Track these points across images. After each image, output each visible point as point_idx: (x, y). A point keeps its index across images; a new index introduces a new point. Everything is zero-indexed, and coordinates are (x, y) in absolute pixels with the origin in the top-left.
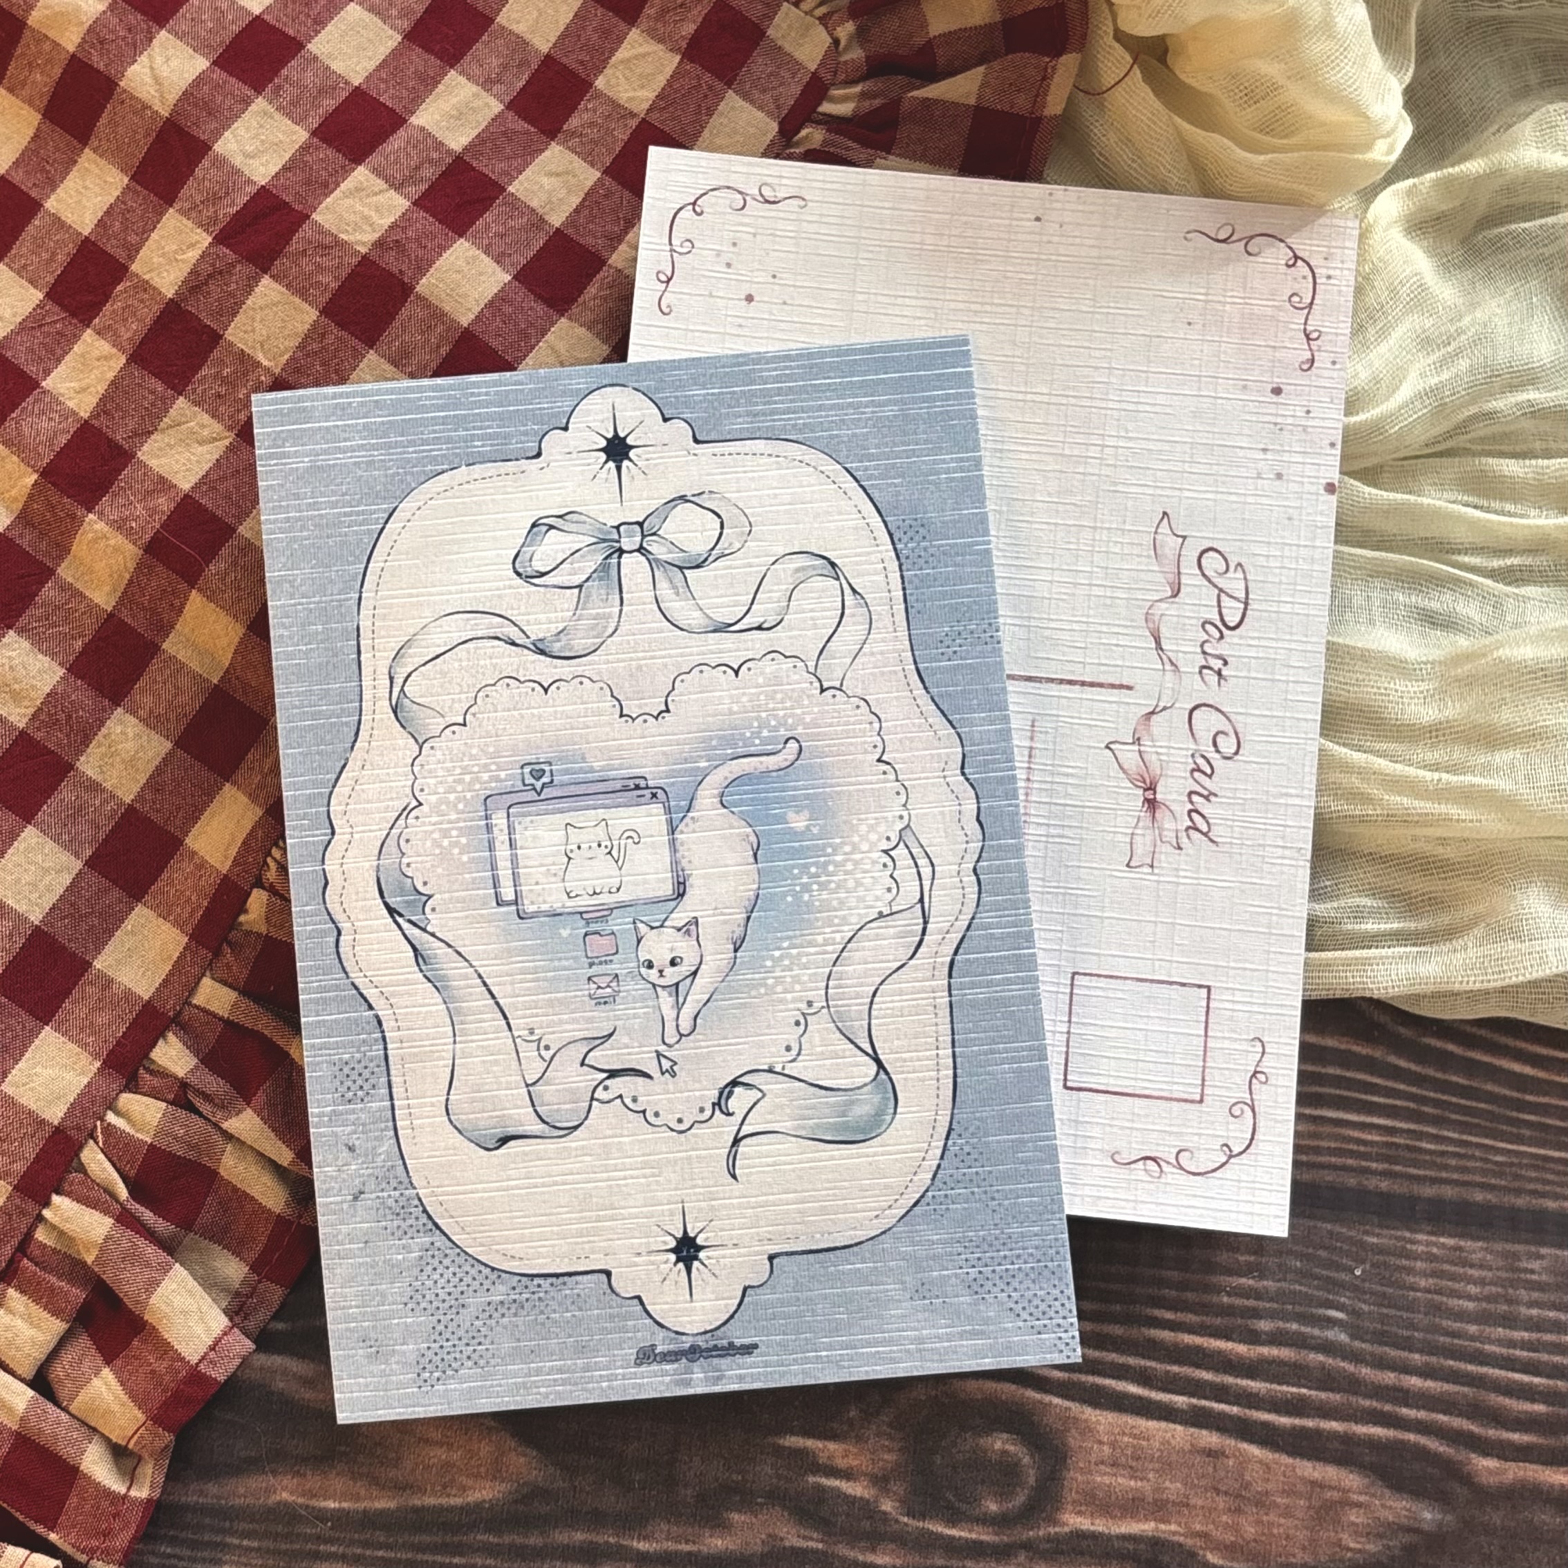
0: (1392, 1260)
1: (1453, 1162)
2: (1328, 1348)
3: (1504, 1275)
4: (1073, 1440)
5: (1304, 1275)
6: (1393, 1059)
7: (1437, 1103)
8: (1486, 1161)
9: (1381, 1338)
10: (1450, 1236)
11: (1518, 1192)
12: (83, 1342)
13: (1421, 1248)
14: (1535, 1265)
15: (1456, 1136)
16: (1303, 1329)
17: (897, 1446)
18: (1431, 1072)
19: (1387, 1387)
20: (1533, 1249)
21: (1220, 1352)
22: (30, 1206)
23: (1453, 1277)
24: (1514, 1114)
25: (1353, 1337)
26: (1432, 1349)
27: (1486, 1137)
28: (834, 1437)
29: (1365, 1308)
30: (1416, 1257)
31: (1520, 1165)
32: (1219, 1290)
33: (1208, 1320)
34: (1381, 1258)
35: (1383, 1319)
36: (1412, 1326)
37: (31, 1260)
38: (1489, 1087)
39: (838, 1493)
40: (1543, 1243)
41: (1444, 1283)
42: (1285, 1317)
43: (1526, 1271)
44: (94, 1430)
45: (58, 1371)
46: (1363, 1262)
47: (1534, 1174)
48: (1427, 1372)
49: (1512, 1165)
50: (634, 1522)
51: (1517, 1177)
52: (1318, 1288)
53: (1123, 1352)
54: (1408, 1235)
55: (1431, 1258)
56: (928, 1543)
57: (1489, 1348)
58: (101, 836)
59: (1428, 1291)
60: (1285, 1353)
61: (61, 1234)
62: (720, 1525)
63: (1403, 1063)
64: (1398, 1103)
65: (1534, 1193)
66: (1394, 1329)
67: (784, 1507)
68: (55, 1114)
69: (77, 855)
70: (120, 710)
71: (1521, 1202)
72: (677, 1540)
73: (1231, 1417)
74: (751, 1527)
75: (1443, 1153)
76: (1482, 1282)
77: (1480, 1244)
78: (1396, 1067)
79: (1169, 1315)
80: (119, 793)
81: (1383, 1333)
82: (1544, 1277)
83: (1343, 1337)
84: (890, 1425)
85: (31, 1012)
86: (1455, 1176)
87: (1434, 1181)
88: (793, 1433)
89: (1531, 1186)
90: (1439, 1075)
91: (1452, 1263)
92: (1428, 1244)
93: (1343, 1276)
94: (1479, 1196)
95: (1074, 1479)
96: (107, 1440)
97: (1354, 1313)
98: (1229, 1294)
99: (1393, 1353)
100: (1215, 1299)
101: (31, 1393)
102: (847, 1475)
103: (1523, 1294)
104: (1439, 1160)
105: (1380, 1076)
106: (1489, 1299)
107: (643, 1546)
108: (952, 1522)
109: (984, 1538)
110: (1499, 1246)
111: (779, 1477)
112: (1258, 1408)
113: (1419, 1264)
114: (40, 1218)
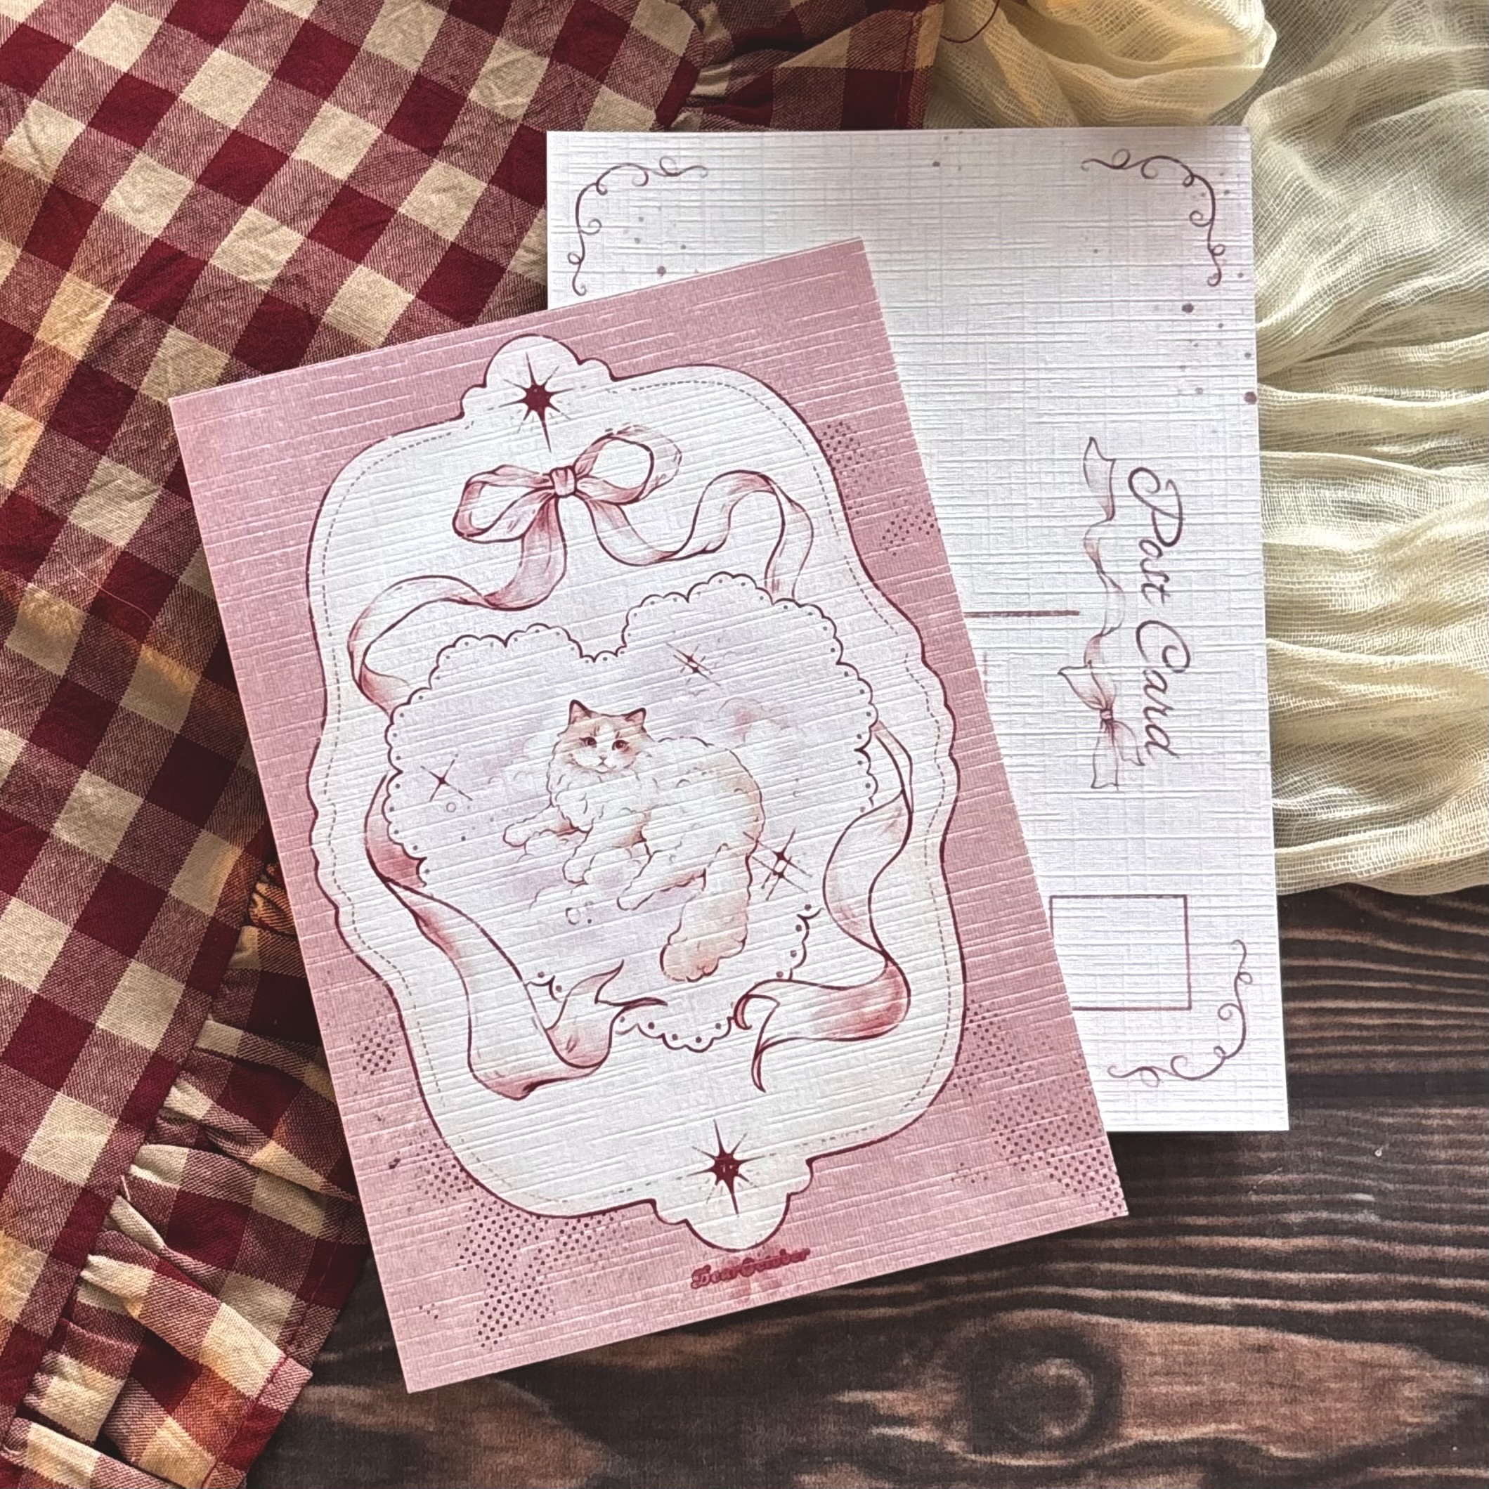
0: (1411, 1138)
1: (1455, 1034)
2: (1359, 1231)
4: (1125, 1356)
5: (1326, 1164)
6: (1381, 943)
7: (1431, 980)
9: (1410, 1214)
10: (1463, 1106)
13: (1436, 1122)
15: (1453, 1009)
16: (1333, 1216)
17: (954, 1386)
18: (1419, 949)
19: (1421, 1261)
21: (1255, 1250)
22: (69, 1271)
23: (1473, 1146)
25: (1383, 1217)
26: (1461, 1218)
27: (1484, 1005)
28: (891, 1386)
29: (1391, 1187)
30: (1431, 1130)
32: (1246, 1189)
33: (1241, 1220)
34: (1399, 1137)
35: (1410, 1195)
36: (1440, 1199)
38: (1479, 957)
39: (902, 1441)
41: (1463, 1152)
42: (1314, 1207)
46: (1382, 1143)
48: (1459, 1241)
52: (1342, 1174)
53: (1162, 1264)
54: (1421, 1111)
55: (1447, 1130)
56: (998, 1476)
58: (86, 898)
59: (1450, 1162)
60: (1318, 1242)
61: (104, 1293)
63: (1392, 946)
64: (1393, 985)
66: (1422, 1204)
67: (852, 1462)
68: (80, 1176)
69: (65, 920)
73: (1274, 1311)
75: (1444, 1028)
78: (1387, 951)
79: (1201, 1221)
80: (98, 854)
81: (1412, 1209)
83: (1374, 1218)
84: (945, 1367)
85: (42, 1080)
86: (1459, 1048)
87: (1438, 1055)
88: (850, 1389)
90: (1428, 952)
91: (1468, 1132)
92: (1443, 1117)
93: (1364, 1159)
94: (1484, 1064)
95: (1132, 1393)
97: (1380, 1193)
98: (1256, 1192)
99: (1423, 1227)
100: (1243, 1199)
102: (911, 1421)
104: (1441, 1035)
105: (1372, 961)
108: (1019, 1452)
111: (843, 1433)
112: (1299, 1299)
113: (1437, 1138)
114: (80, 1281)
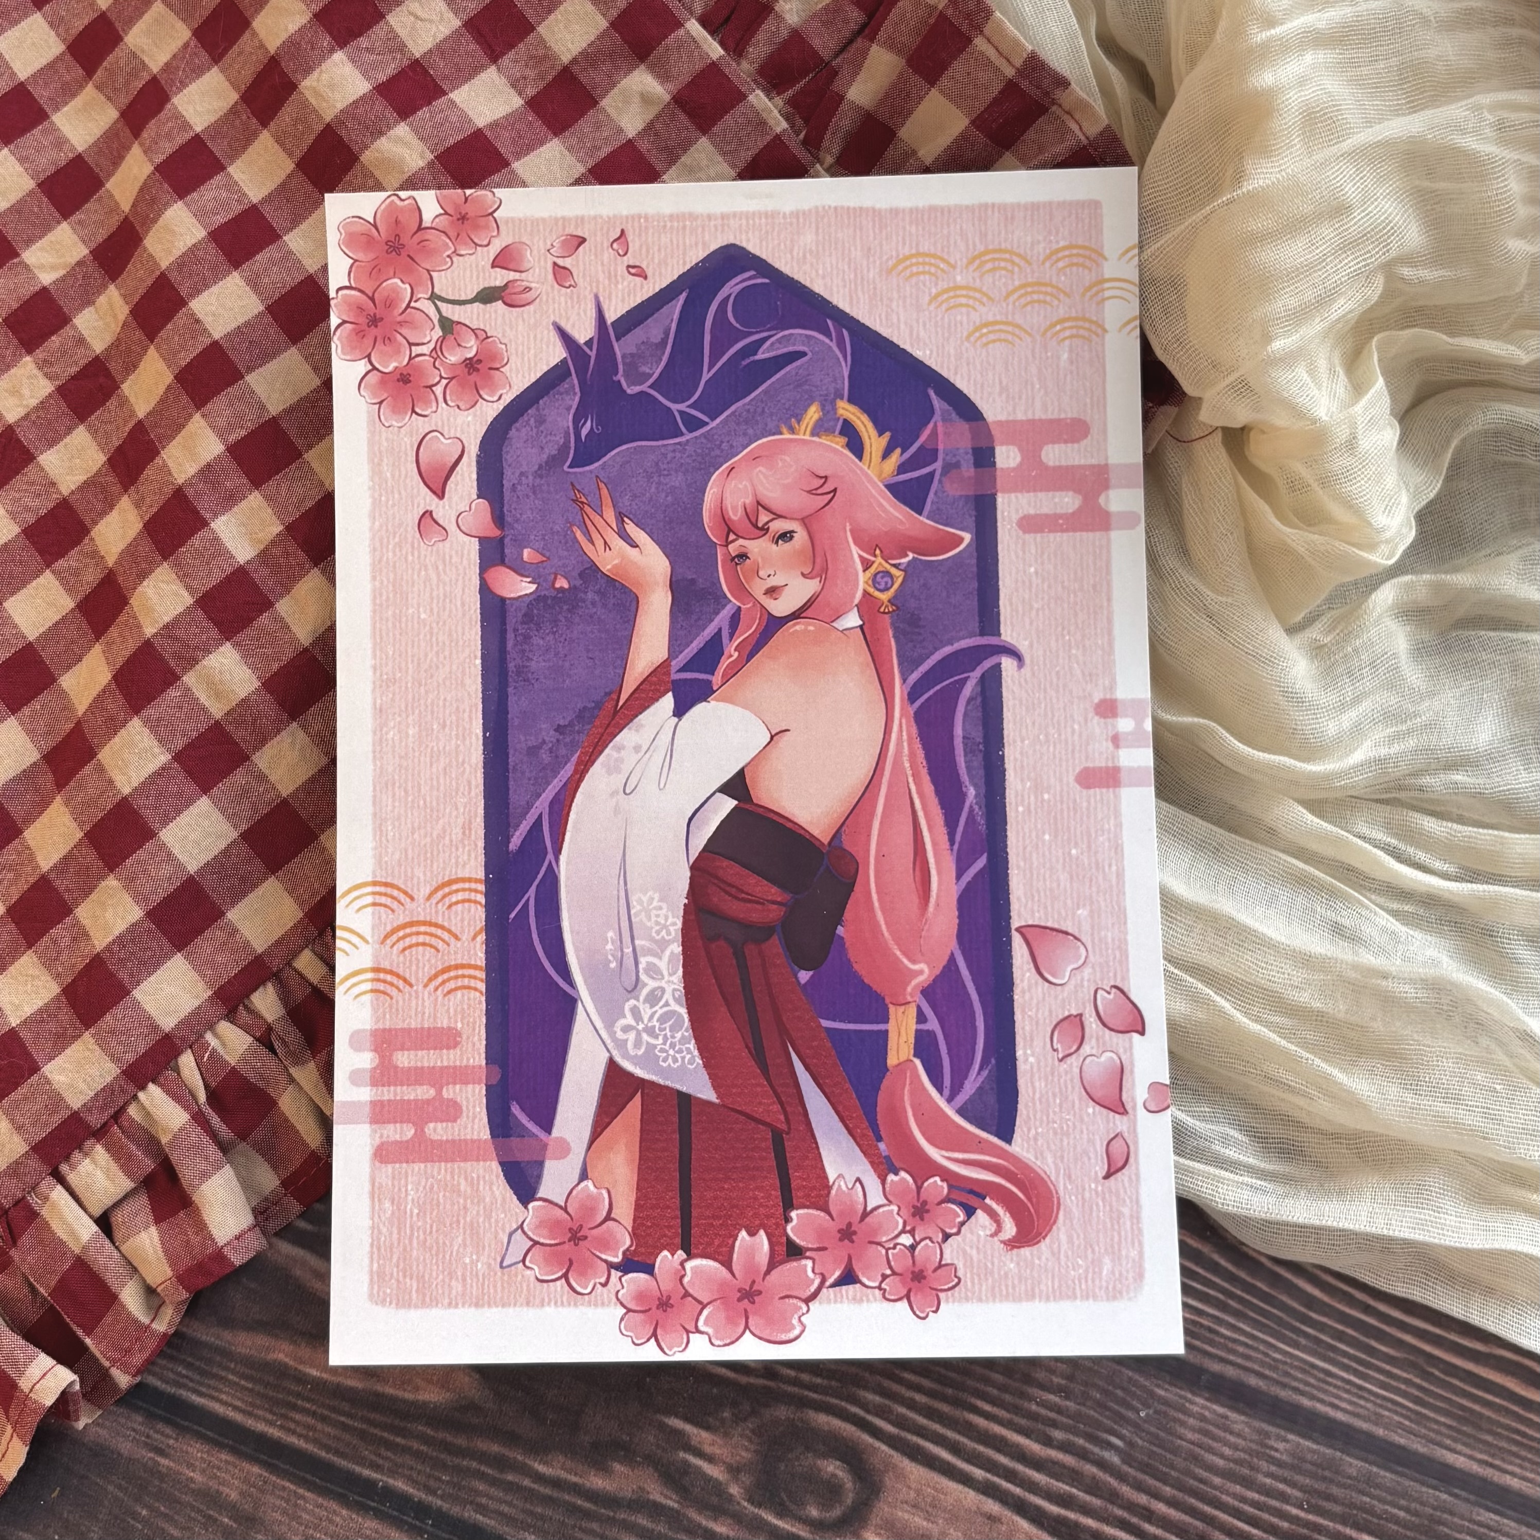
0: (1172, 1413)
1: (1241, 1349)
2: (1102, 1464)
3: (1254, 1446)
4: (889, 1480)
5: (1101, 1406)
6: (1216, 1257)
7: (1241, 1300)
8: (1266, 1355)
9: (1145, 1468)
10: (1223, 1405)
11: (1284, 1386)
12: (142, 1202)
13: (1196, 1409)
14: (1281, 1446)
15: (1248, 1329)
16: (1087, 1445)
17: (752, 1447)
18: (1242, 1275)
19: (1138, 1505)
20: (1283, 1433)
21: (1017, 1445)
22: (131, 1088)
23: (1214, 1438)
24: (1298, 1324)
25: (1124, 1461)
26: (1181, 1488)
27: (1272, 1336)
28: (708, 1428)
29: (1140, 1442)
30: (1189, 1414)
31: (1292, 1366)
32: (1031, 1399)
33: (1017, 1420)
34: (1163, 1408)
35: (1151, 1454)
36: (1172, 1466)
37: (120, 1127)
38: (1284, 1298)
39: (699, 1471)
40: (1291, 1431)
41: (1206, 1440)
42: (1077, 1433)
43: (1272, 1448)
44: (135, 1270)
45: (118, 1218)
46: (1149, 1407)
47: (1300, 1376)
48: (1172, 1503)
49: (1285, 1363)
50: (539, 1449)
51: (1287, 1374)
52: (1108, 1418)
53: (944, 1426)
54: (1189, 1396)
55: (1203, 1419)
56: (757, 1525)
57: (1224, 1497)
58: (257, 817)
59: (1193, 1443)
60: (1068, 1460)
61: (148, 1114)
62: (603, 1468)
63: (1223, 1262)
64: (1212, 1292)
65: (1296, 1390)
66: (1157, 1465)
67: (656, 1470)
68: (168, 1023)
69: (235, 827)
70: (295, 724)
71: (1283, 1394)
72: (569, 1471)
73: (1013, 1495)
74: (627, 1477)
75: (1235, 1341)
76: (1235, 1448)
77: (1243, 1418)
78: (1217, 1264)
79: (987, 1407)
80: (279, 787)
81: (1148, 1465)
82: (1284, 1457)
83: (1116, 1460)
84: (753, 1431)
85: (170, 940)
86: (1239, 1361)
87: (1222, 1360)
88: (676, 1416)
89: (1295, 1384)
90: (1249, 1279)
91: (1218, 1426)
92: (1203, 1407)
93: (1130, 1414)
94: (1253, 1381)
95: (882, 1509)
96: (144, 1281)
97: (1131, 1444)
98: (1038, 1404)
99: (1151, 1481)
100: (1026, 1404)
101: (95, 1228)
102: (710, 1459)
103: (1264, 1465)
104: (1230, 1345)
105: (1203, 1267)
106: (1236, 1461)
107: (541, 1468)
108: (780, 1515)
109: (802, 1534)
110: (1257, 1424)
111: (658, 1446)
112: (1035, 1494)
113: (1191, 1421)
114: (135, 1097)
